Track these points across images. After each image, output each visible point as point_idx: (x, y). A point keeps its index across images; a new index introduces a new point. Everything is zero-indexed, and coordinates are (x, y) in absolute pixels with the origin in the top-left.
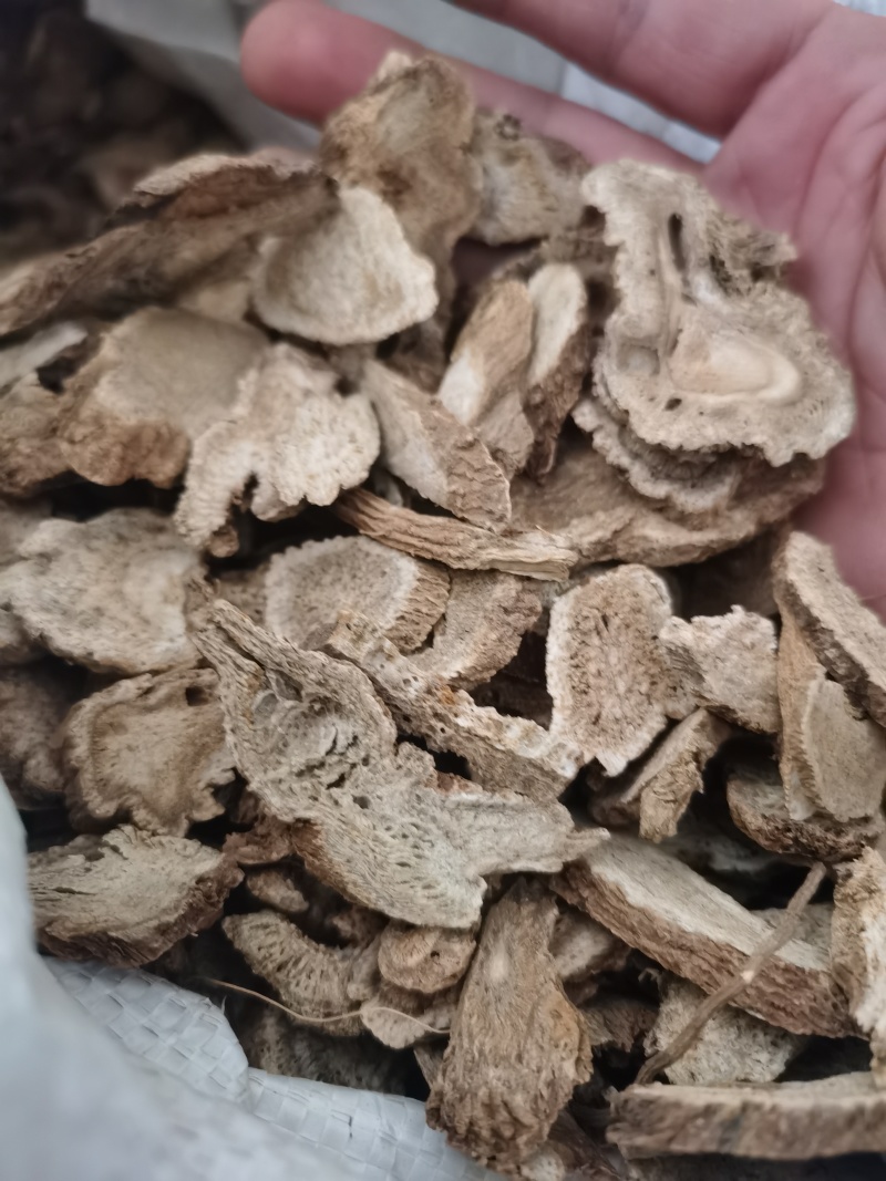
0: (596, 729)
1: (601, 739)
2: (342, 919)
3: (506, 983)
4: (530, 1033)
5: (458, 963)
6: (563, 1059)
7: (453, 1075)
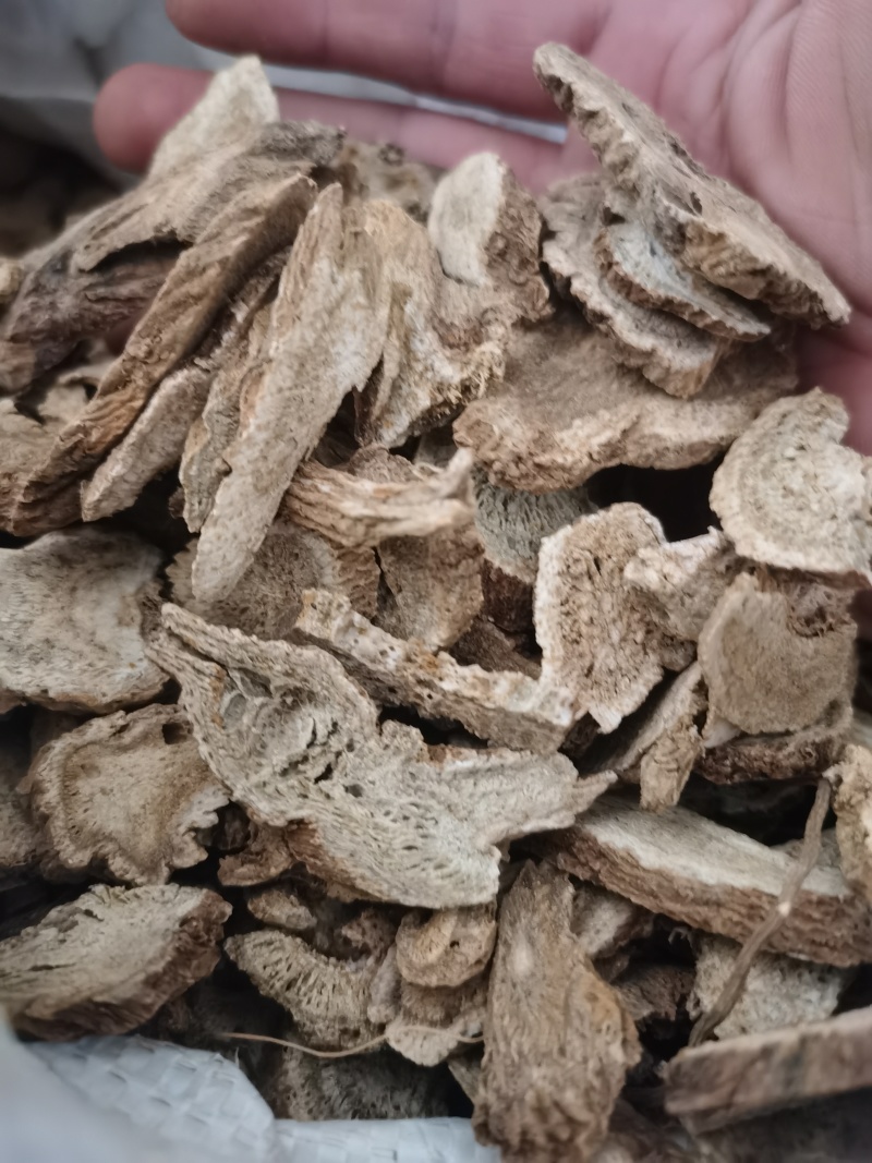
0: (589, 682)
1: (595, 692)
2: (351, 928)
3: (533, 975)
4: (568, 1022)
5: (480, 948)
6: (608, 1044)
7: (495, 1084)
